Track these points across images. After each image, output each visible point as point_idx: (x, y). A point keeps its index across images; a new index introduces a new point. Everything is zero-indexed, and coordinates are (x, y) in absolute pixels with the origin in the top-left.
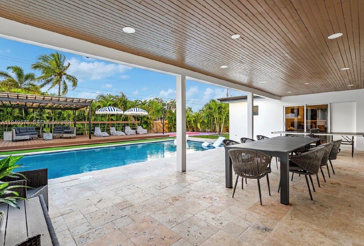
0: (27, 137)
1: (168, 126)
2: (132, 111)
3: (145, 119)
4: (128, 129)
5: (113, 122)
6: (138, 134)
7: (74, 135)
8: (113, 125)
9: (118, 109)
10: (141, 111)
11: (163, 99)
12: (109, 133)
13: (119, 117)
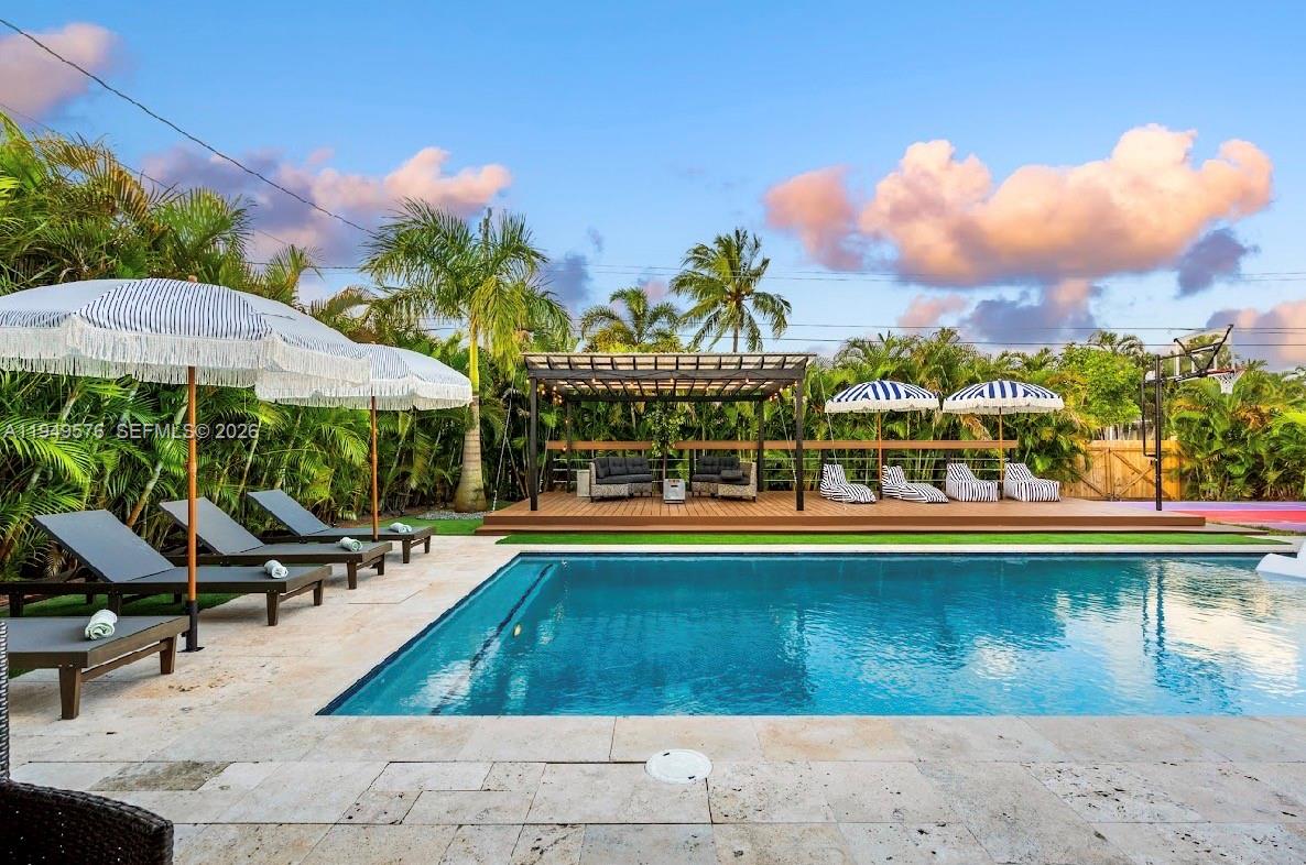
0: (623, 490)
1: (1181, 465)
2: (981, 394)
3: (1047, 434)
4: (961, 478)
5: (893, 444)
6: (1012, 499)
7: (750, 490)
8: (894, 458)
9: (913, 388)
10: (1026, 394)
11: (1142, 337)
12: (878, 489)
13: (919, 422)
